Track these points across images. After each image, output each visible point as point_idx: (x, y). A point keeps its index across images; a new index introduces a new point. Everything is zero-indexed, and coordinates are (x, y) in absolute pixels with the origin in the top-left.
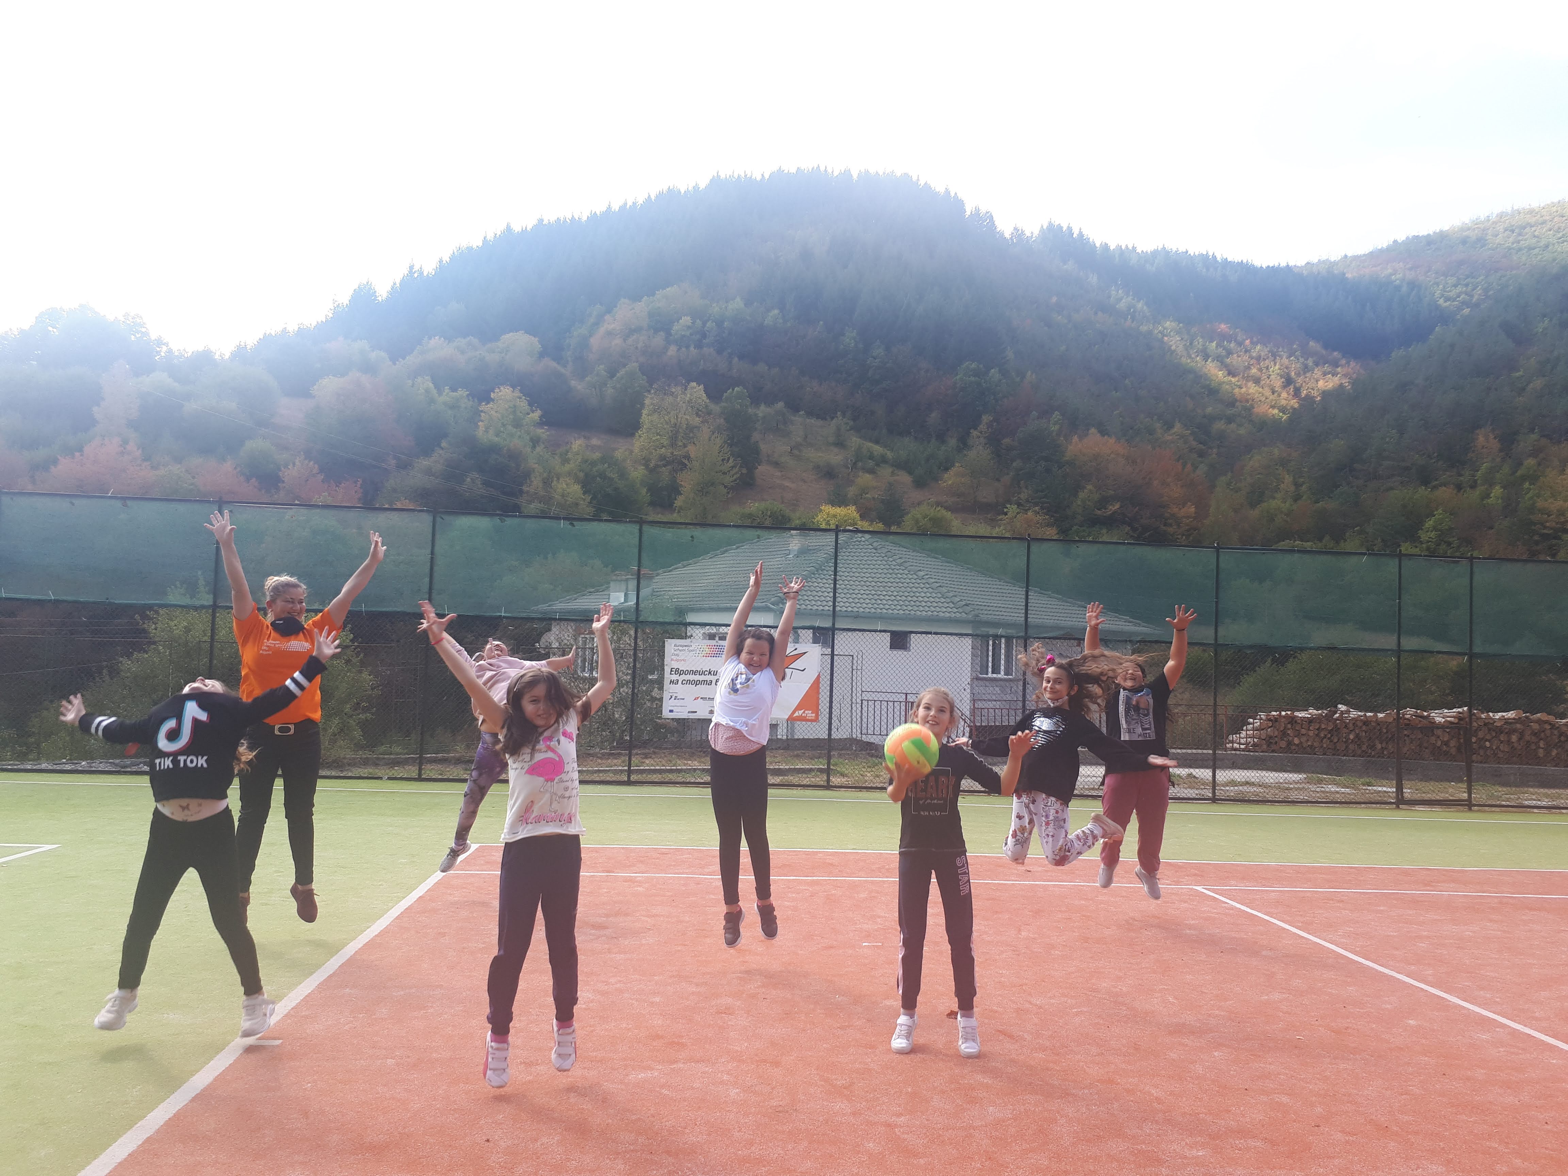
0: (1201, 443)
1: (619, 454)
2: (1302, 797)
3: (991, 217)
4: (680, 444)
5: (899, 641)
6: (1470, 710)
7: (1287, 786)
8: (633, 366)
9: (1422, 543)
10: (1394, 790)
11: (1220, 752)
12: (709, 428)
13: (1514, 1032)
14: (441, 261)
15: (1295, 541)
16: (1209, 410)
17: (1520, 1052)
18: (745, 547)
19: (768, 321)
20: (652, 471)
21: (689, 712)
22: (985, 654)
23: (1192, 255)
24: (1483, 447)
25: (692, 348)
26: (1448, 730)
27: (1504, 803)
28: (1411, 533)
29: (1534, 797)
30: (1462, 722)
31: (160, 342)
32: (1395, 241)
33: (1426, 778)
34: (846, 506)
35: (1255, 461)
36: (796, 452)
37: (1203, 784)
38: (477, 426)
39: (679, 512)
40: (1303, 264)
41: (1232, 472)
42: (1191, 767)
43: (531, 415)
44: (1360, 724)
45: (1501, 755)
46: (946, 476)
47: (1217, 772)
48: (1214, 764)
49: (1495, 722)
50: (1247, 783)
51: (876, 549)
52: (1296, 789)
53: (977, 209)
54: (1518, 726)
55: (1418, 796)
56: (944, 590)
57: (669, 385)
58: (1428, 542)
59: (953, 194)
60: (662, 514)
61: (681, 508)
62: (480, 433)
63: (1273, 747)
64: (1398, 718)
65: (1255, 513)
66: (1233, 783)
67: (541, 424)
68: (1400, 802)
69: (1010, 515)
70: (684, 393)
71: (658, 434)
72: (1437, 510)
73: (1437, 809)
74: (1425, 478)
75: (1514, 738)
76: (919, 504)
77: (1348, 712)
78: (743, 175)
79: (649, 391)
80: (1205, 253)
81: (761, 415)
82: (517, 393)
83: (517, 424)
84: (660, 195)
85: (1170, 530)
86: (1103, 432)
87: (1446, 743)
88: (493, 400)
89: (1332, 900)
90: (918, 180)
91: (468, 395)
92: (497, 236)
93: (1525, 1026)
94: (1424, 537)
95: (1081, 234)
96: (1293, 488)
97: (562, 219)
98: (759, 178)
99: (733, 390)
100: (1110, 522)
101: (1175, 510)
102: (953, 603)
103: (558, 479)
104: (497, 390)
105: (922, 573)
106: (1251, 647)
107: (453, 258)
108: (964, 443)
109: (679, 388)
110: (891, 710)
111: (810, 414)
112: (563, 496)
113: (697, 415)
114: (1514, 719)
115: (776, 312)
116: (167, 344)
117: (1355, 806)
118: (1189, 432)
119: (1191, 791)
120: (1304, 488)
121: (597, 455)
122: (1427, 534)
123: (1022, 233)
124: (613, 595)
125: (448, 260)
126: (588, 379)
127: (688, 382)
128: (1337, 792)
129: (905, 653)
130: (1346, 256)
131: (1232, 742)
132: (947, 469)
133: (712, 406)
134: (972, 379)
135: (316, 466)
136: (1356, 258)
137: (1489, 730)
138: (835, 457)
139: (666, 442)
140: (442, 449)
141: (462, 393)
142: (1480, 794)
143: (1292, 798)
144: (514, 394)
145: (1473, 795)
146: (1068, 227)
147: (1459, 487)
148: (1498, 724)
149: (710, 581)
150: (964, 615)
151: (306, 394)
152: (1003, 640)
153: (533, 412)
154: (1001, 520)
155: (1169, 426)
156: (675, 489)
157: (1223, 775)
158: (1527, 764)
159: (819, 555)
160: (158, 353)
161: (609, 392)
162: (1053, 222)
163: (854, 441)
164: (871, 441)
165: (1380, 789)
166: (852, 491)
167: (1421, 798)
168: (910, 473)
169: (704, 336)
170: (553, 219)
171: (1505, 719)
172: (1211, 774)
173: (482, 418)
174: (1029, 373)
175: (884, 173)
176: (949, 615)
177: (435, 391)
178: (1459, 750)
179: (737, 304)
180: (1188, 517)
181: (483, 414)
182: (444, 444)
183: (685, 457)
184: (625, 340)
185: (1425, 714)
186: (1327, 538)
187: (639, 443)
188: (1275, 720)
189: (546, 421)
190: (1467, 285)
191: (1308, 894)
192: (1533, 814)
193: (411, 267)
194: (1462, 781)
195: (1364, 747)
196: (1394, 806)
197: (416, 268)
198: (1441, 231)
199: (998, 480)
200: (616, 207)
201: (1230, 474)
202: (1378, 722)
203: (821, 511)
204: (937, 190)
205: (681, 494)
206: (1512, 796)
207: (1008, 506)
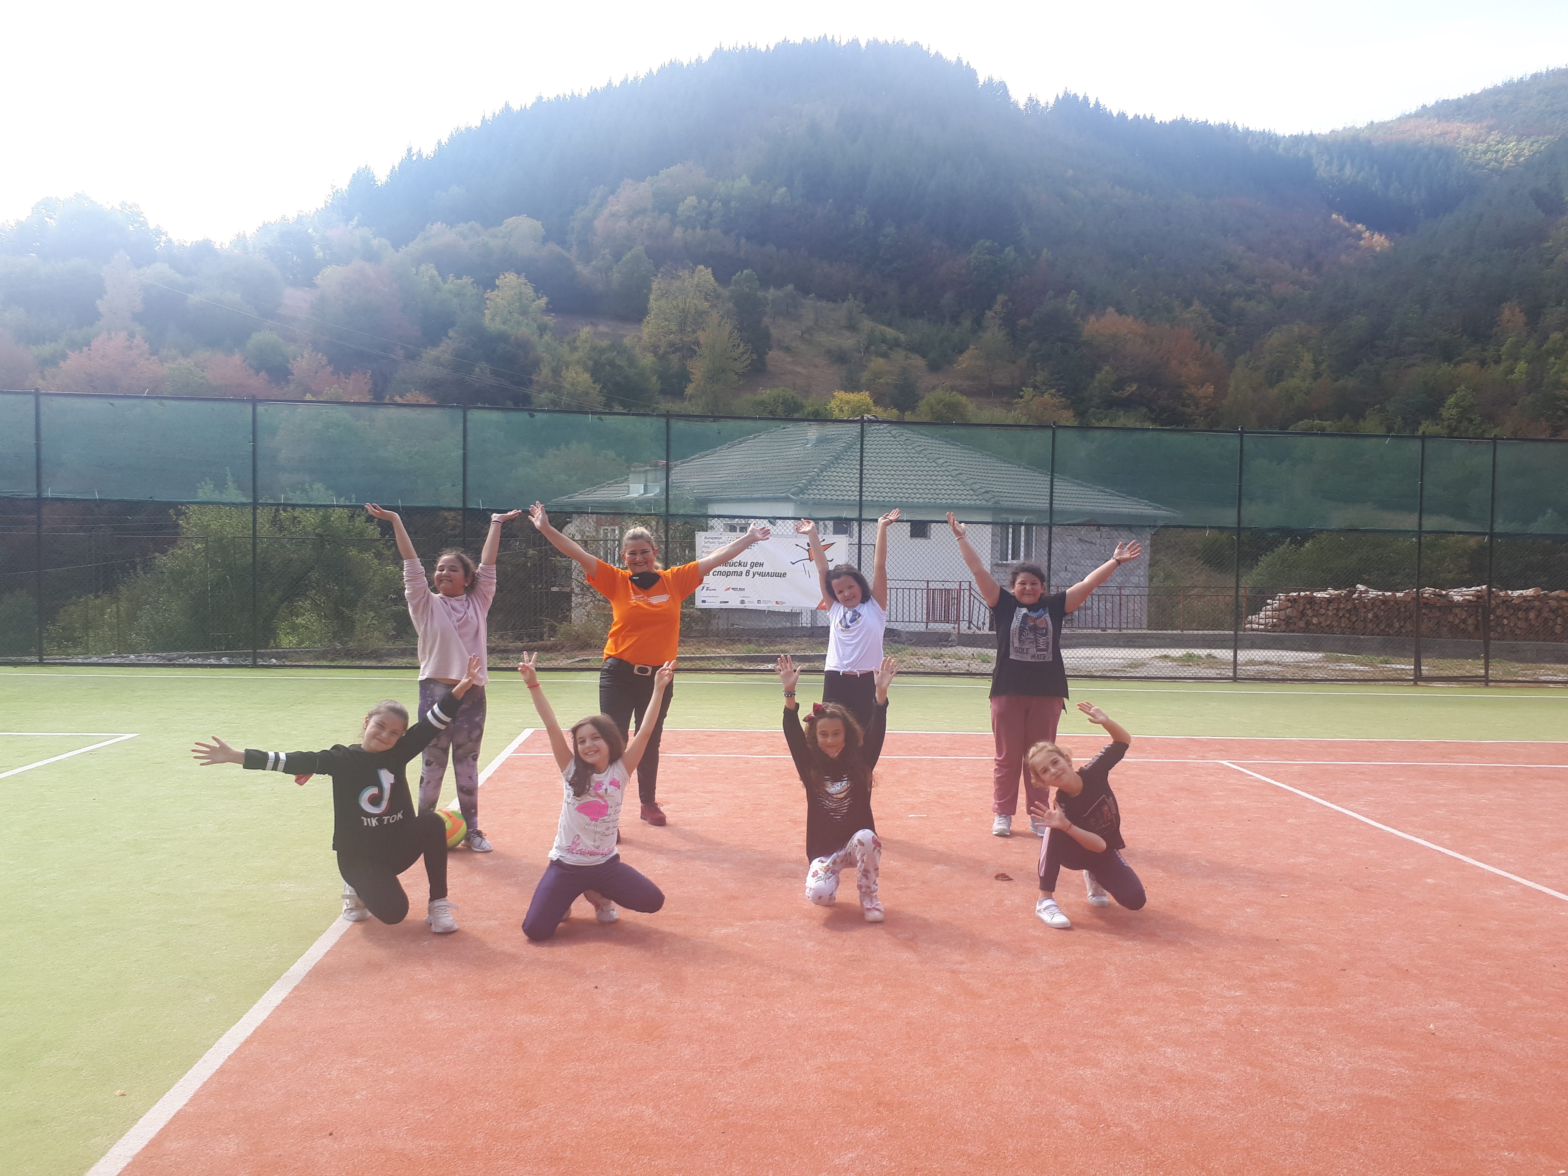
0: (1220, 321)
1: (627, 341)
2: (1321, 676)
3: (1005, 87)
4: (689, 329)
5: (919, 530)
6: (1489, 588)
7: (1306, 665)
8: (639, 249)
9: (1443, 420)
10: (1413, 667)
11: (1242, 633)
12: (718, 313)
13: (1526, 888)
14: (439, 143)
15: (1314, 420)
16: (1229, 287)
17: (1531, 905)
18: (762, 437)
19: (775, 200)
20: (662, 358)
21: (721, 602)
22: (1005, 541)
23: (1212, 124)
24: (1508, 321)
25: (698, 229)
26: (1466, 609)
27: (1520, 679)
28: (1431, 410)
29: (1550, 672)
30: (1480, 600)
31: (159, 232)
32: (1424, 106)
33: (1444, 656)
34: (860, 391)
35: (1275, 339)
36: (807, 336)
37: (1224, 664)
38: (484, 315)
39: (690, 400)
40: (1328, 133)
41: (1251, 350)
42: (1210, 647)
43: (538, 302)
44: (1378, 603)
45: (1518, 632)
46: (960, 358)
47: (1239, 652)
48: (1236, 645)
49: (1513, 600)
50: (1266, 663)
51: (895, 438)
52: (1316, 667)
53: (991, 79)
54: (1537, 603)
55: (1435, 673)
56: (964, 477)
57: (676, 269)
58: (1449, 419)
59: (965, 64)
60: (673, 403)
61: (691, 396)
62: (487, 321)
63: (1292, 627)
64: (1418, 597)
65: (1274, 392)
66: (1252, 662)
67: (547, 311)
68: (1418, 678)
69: (1026, 397)
70: (693, 278)
71: (666, 320)
72: (1459, 386)
73: (1454, 685)
74: (1448, 354)
75: (1532, 615)
76: (934, 388)
77: (1367, 592)
78: (747, 46)
79: (656, 275)
80: (1225, 123)
81: (770, 298)
82: (522, 280)
83: (524, 312)
84: (662, 69)
85: (1189, 411)
86: (1120, 311)
87: (1464, 621)
88: (498, 287)
89: (1354, 772)
90: (929, 49)
91: (472, 283)
92: (496, 115)
93: (1537, 883)
94: (1445, 413)
95: (1097, 104)
96: (1312, 366)
97: (561, 96)
98: (764, 49)
99: (742, 272)
100: (1127, 404)
101: (1194, 390)
102: (973, 490)
103: (567, 368)
104: (502, 277)
105: (941, 461)
106: (1273, 530)
107: (452, 139)
108: (978, 324)
109: (687, 272)
110: (913, 598)
111: (821, 296)
112: (573, 385)
113: (706, 299)
114: (1532, 596)
115: (783, 189)
116: (166, 234)
117: (1373, 683)
118: (1208, 309)
119: (1213, 671)
120: (1324, 366)
121: (605, 343)
122: (1449, 411)
123: (1037, 103)
124: (632, 486)
125: (447, 141)
126: (594, 263)
127: (696, 265)
128: (1356, 670)
129: (926, 541)
130: (1372, 123)
131: (1251, 623)
132: (961, 352)
133: (720, 290)
134: (987, 257)
135: (325, 358)
136: (1383, 125)
137: (1508, 608)
138: (848, 341)
139: (674, 328)
140: (450, 338)
141: (467, 280)
142: (1497, 670)
143: (1312, 676)
144: (520, 280)
145: (1490, 672)
146: (1084, 97)
147: (1483, 363)
148: (1515, 602)
149: (728, 472)
150: (985, 503)
151: (310, 284)
152: (1023, 528)
153: (539, 299)
154: (1017, 403)
155: (1188, 303)
156: (685, 377)
157: (1244, 655)
158: (1544, 640)
159: (837, 444)
160: (158, 243)
161: (616, 276)
162: (1068, 91)
163: (867, 324)
164: (883, 323)
165: (1398, 666)
166: (865, 376)
167: (1439, 675)
168: (924, 356)
169: (710, 215)
170: (552, 96)
171: (1524, 597)
172: (1232, 654)
173: (489, 306)
174: (1045, 250)
175: (894, 42)
176: (969, 502)
177: (440, 279)
178: (1476, 628)
179: (743, 182)
180: (1206, 398)
181: (488, 302)
182: (451, 333)
183: (694, 343)
184: (629, 221)
185: (1444, 592)
186: (1347, 416)
187: (648, 330)
188: (1294, 601)
189: (552, 308)
190: (1497, 152)
191: (1331, 767)
192: (1548, 690)
193: (409, 150)
194: (1479, 658)
195: (1382, 627)
196: (1412, 683)
197: (414, 151)
198: (1472, 95)
199: (1014, 362)
200: (616, 82)
201: (1248, 353)
202: (1397, 601)
203: (833, 397)
204: (949, 59)
205: (692, 382)
206: (1528, 672)
207: (1024, 388)
